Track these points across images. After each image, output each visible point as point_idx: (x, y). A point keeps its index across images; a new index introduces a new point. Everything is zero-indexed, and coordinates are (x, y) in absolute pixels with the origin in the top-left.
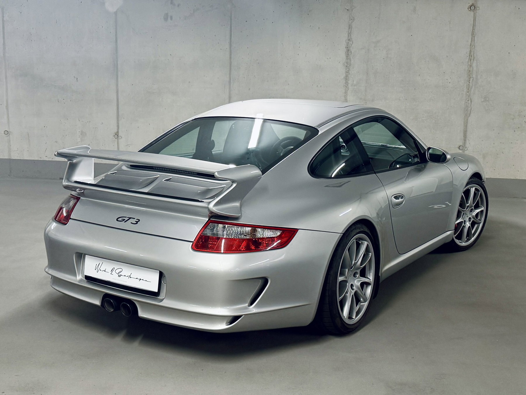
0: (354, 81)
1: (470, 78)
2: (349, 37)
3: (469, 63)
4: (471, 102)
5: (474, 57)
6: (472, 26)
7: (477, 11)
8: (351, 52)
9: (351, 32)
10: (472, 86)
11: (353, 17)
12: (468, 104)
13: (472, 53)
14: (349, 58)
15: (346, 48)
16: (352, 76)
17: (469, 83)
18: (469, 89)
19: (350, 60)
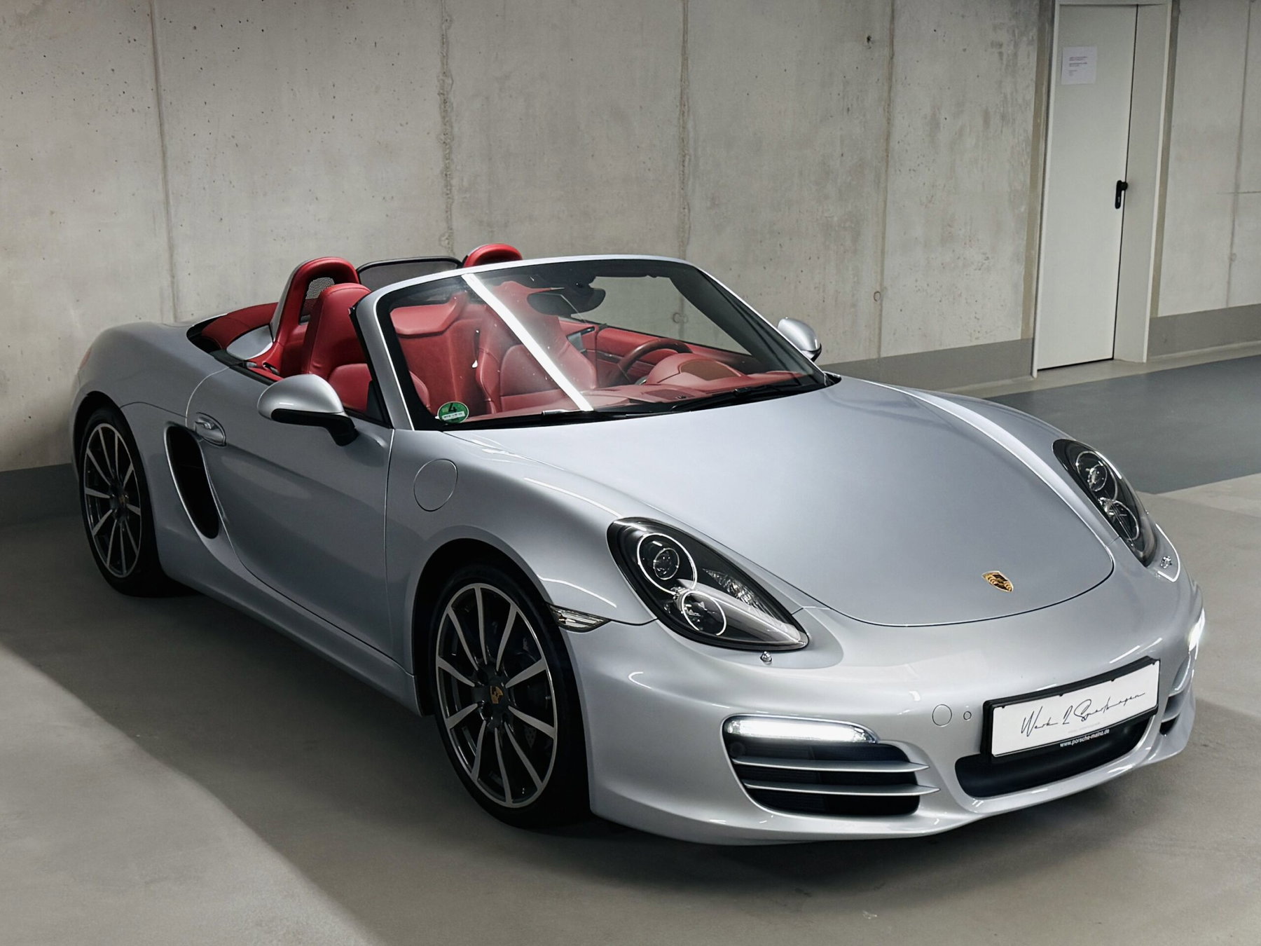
0: (462, 180)
1: (684, 156)
2: (445, 67)
3: (681, 121)
4: (689, 210)
5: (688, 107)
8: (452, 104)
9: (447, 54)
10: (689, 175)
11: (449, 15)
12: (684, 215)
13: (685, 97)
14: (447, 121)
15: (438, 94)
16: (458, 168)
17: (684, 166)
18: (683, 182)
19: (452, 127)
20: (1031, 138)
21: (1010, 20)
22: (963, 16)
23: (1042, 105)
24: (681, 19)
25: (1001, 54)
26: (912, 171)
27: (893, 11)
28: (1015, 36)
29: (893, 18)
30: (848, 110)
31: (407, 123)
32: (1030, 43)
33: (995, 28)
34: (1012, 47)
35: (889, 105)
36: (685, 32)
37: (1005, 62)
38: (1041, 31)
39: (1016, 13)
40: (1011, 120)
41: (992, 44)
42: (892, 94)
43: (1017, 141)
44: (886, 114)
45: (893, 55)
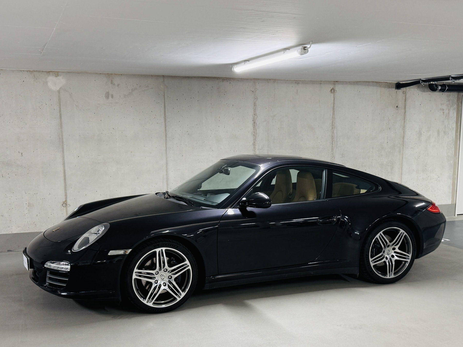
0: (259, 146)
1: (333, 141)
2: (255, 112)
3: (332, 131)
4: (334, 158)
5: (335, 126)
6: (333, 104)
7: (335, 93)
8: (256, 123)
9: (255, 108)
10: (334, 147)
11: (256, 97)
12: (333, 159)
13: (334, 123)
15: (252, 120)
16: (258, 143)
17: (333, 144)
18: (332, 149)
19: (256, 130)
20: (454, 139)
21: (447, 102)
22: (430, 100)
23: (458, 129)
24: (333, 99)
25: (443, 112)
26: (412, 148)
27: (406, 98)
28: (448, 107)
29: (405, 100)
30: (390, 128)
31: (242, 129)
32: (454, 109)
33: (441, 104)
34: (447, 110)
35: (404, 127)
36: (334, 103)
37: (445, 115)
38: (458, 105)
39: (449, 100)
40: (447, 133)
41: (440, 109)
42: (405, 124)
43: (449, 140)
44: (403, 130)
45: (406, 112)
